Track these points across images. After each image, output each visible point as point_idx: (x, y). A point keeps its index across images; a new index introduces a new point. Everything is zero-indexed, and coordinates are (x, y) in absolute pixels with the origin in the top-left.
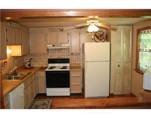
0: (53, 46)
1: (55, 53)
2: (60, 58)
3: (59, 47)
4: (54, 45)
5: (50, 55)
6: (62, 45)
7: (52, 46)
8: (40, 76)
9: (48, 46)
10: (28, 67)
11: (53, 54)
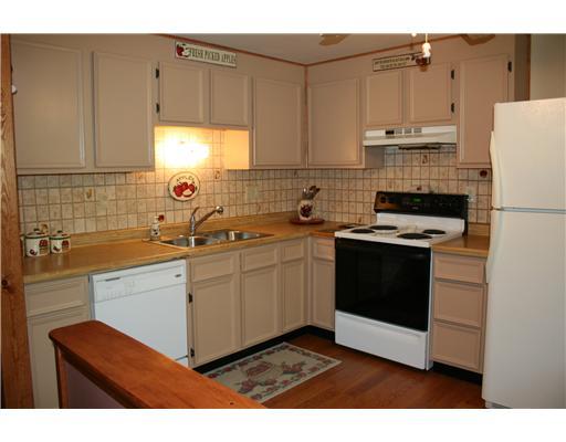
0: (387, 133)
1: (408, 170)
2: (425, 190)
3: (411, 136)
4: (390, 128)
5: (391, 175)
6: (425, 130)
7: (383, 133)
8: (320, 256)
9: (369, 134)
10: (302, 218)
11: (400, 175)
